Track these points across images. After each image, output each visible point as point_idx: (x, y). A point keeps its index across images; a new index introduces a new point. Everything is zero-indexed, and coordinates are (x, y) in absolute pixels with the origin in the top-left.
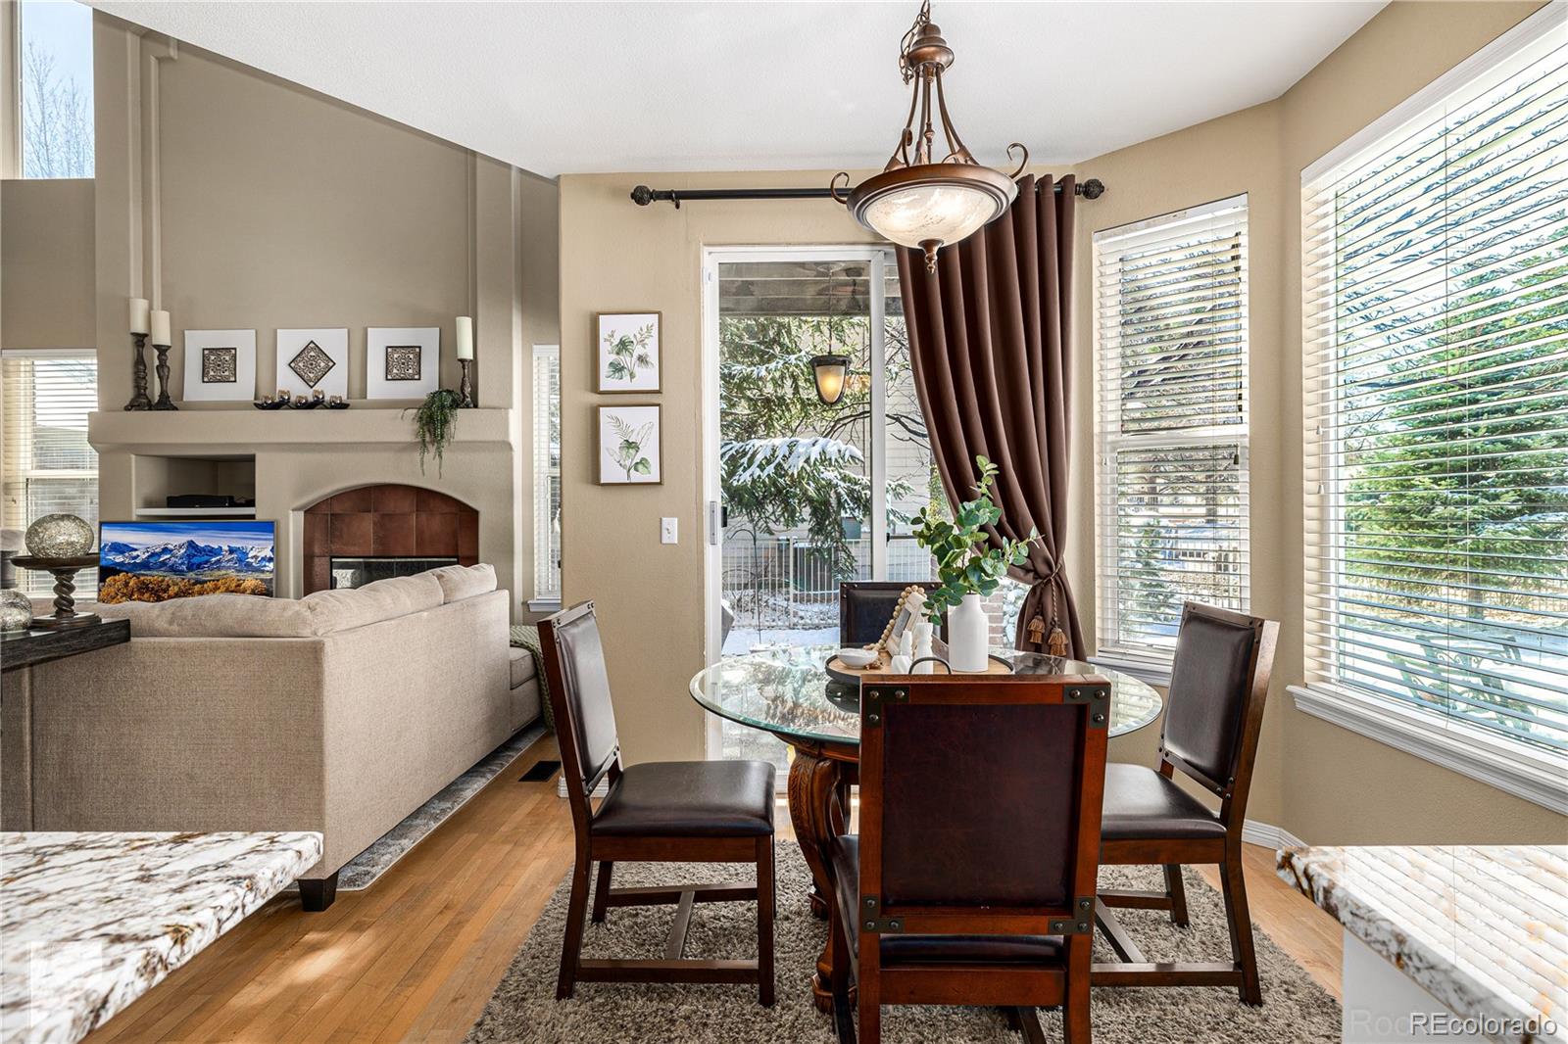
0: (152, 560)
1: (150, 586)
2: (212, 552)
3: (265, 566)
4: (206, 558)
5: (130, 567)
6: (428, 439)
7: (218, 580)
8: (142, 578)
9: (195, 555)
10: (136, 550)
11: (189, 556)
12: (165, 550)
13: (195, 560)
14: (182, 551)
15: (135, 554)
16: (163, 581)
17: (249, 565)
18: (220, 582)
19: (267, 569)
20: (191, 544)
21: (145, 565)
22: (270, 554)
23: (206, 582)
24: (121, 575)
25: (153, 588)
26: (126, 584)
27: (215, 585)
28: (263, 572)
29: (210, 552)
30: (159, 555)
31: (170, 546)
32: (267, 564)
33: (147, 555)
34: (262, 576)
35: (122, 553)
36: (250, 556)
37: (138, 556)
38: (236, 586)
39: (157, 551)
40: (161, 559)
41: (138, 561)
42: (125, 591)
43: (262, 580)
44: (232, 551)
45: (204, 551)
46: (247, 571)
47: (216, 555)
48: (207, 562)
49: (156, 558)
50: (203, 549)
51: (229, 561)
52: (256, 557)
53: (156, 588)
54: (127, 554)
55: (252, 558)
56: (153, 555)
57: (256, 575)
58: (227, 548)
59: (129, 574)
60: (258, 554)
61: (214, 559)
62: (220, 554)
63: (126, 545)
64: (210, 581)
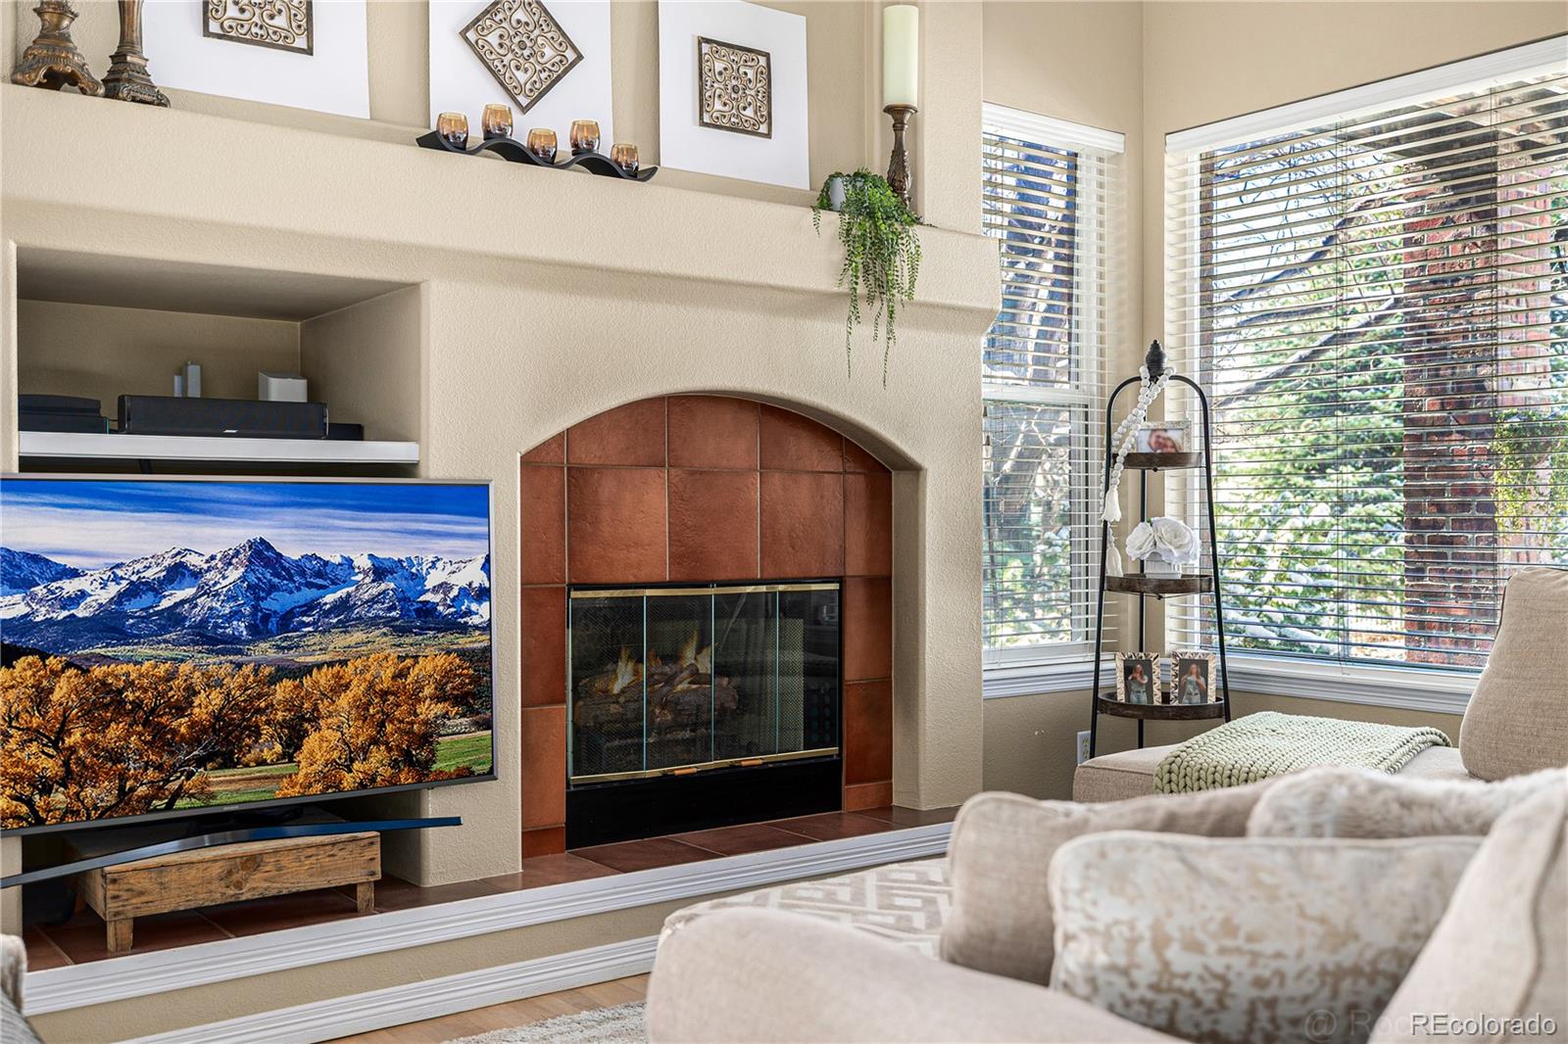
0: (132, 607)
1: (129, 695)
2: (322, 574)
3: (469, 613)
4: (308, 594)
5: (52, 634)
6: (861, 289)
7: (344, 663)
8: (98, 671)
9: (273, 588)
10: (74, 574)
11: (257, 591)
12: (178, 573)
13: (277, 603)
14: (234, 574)
15: (70, 587)
16: (171, 676)
17: (427, 611)
18: (350, 669)
19: (475, 620)
20: (261, 553)
21: (110, 625)
22: (479, 578)
23: (307, 670)
24: (21, 663)
25: (137, 705)
26: (41, 697)
27: (338, 677)
28: (464, 629)
29: (319, 574)
30: (156, 588)
31: (192, 560)
32: (474, 607)
33: (113, 590)
34: (464, 642)
35: (23, 584)
36: (429, 585)
37: (83, 594)
38: (394, 677)
39: (149, 574)
40: (165, 604)
41: (81, 612)
42: (36, 722)
43: (462, 654)
44: (380, 571)
45: (302, 573)
46: (423, 630)
47: (337, 583)
48: (309, 607)
49: (147, 599)
50: (299, 567)
51: (373, 601)
52: (444, 587)
53: (148, 699)
54: (40, 590)
55: (435, 590)
56: (135, 590)
57: (446, 639)
58: (366, 564)
59: (51, 661)
60: (453, 580)
61: (330, 598)
62: (346, 583)
63: (34, 558)
64: (319, 666)
